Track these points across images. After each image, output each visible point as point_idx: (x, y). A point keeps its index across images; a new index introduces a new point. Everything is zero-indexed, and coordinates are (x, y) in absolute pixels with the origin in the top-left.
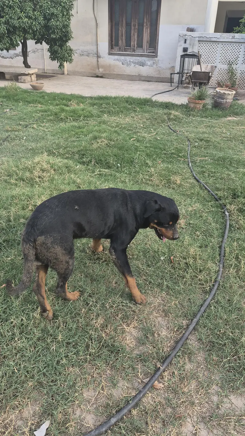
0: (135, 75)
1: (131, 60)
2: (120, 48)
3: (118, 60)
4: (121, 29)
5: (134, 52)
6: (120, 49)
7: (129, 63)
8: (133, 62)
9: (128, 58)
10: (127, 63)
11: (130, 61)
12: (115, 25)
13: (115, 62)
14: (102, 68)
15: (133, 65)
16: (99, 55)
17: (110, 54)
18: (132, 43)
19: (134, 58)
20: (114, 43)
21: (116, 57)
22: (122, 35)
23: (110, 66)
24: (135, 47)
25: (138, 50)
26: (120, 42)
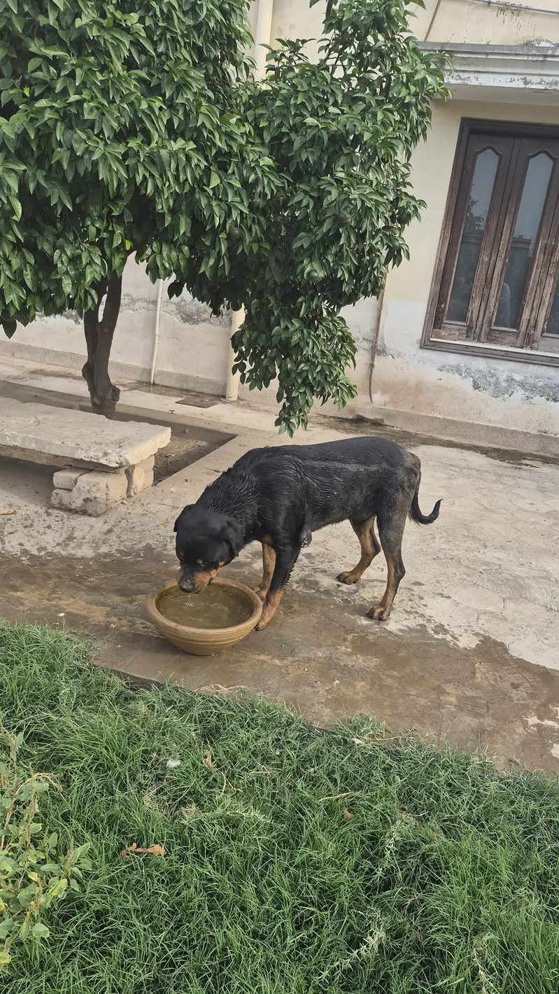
0: (525, 434)
1: (517, 377)
2: (470, 328)
3: (457, 370)
4: (486, 259)
5: (532, 348)
6: (470, 332)
7: (504, 384)
8: (523, 385)
9: (504, 369)
10: (497, 384)
11: (510, 380)
12: (462, 242)
13: (443, 375)
14: (384, 392)
15: (519, 394)
16: (379, 343)
17: (426, 344)
18: (526, 316)
19: (532, 369)
20: (446, 306)
21: (453, 359)
22: (488, 282)
23: (419, 388)
24: (535, 327)
25: (543, 343)
26: (475, 305)
